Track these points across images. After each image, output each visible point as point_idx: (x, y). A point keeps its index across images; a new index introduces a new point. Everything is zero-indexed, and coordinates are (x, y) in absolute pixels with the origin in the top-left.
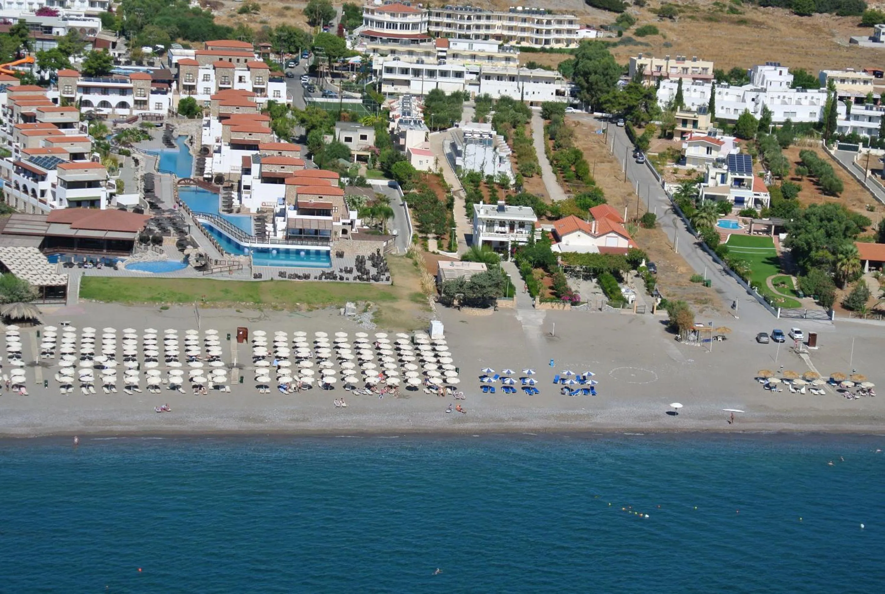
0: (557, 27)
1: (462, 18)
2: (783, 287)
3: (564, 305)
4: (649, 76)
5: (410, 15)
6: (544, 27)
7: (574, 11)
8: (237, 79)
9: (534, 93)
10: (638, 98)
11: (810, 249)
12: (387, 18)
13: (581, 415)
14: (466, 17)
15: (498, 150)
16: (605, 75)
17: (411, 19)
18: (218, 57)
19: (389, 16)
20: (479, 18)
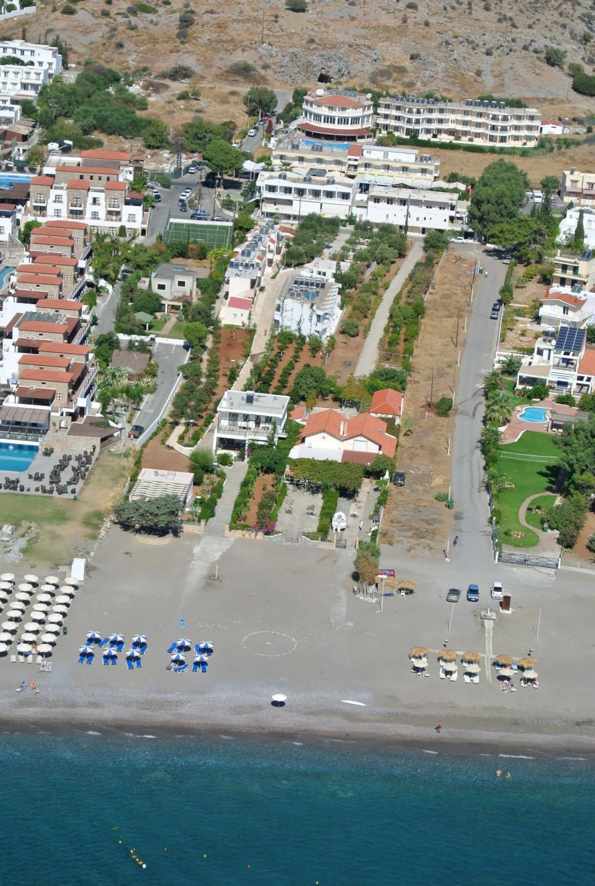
0: (515, 123)
1: (410, 111)
2: (537, 513)
3: (256, 534)
4: (580, 193)
5: (349, 108)
6: (500, 124)
7: (553, 99)
8: (90, 200)
9: (425, 219)
10: (526, 234)
11: (573, 471)
12: (324, 111)
13: (169, 702)
14: (415, 110)
15: (315, 307)
16: (498, 204)
17: (350, 113)
18: (79, 174)
19: (327, 109)
20: (431, 111)
